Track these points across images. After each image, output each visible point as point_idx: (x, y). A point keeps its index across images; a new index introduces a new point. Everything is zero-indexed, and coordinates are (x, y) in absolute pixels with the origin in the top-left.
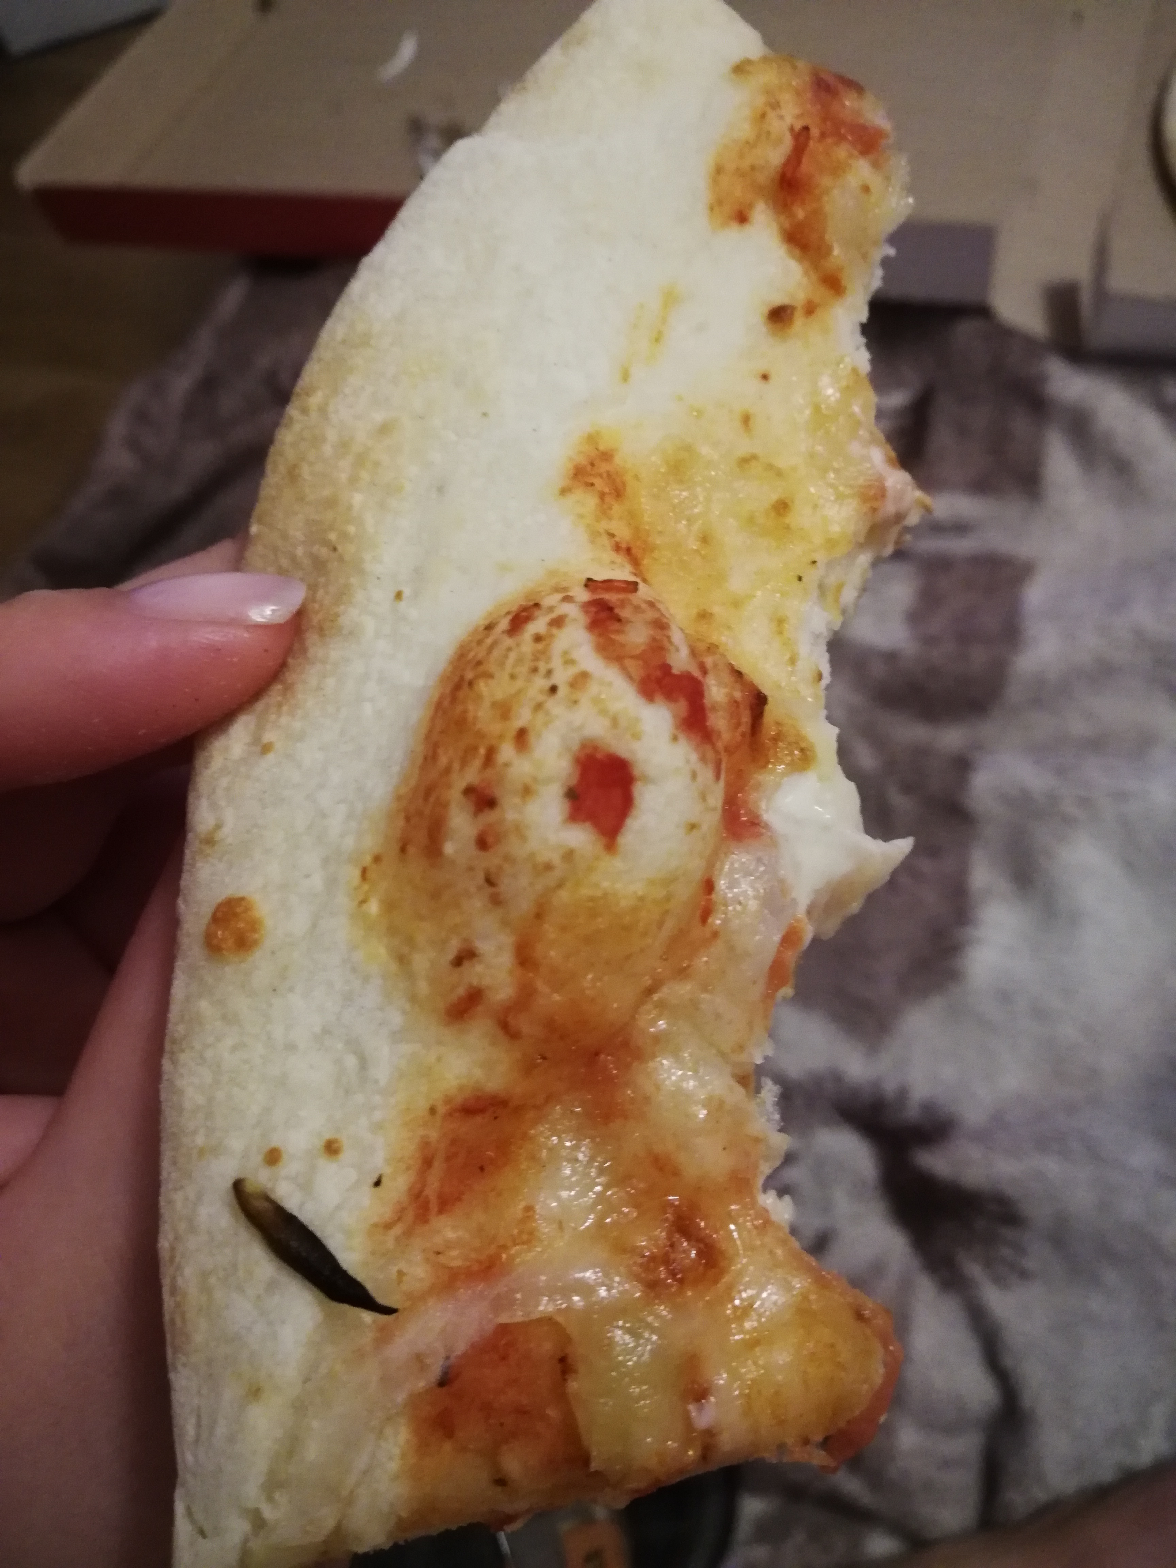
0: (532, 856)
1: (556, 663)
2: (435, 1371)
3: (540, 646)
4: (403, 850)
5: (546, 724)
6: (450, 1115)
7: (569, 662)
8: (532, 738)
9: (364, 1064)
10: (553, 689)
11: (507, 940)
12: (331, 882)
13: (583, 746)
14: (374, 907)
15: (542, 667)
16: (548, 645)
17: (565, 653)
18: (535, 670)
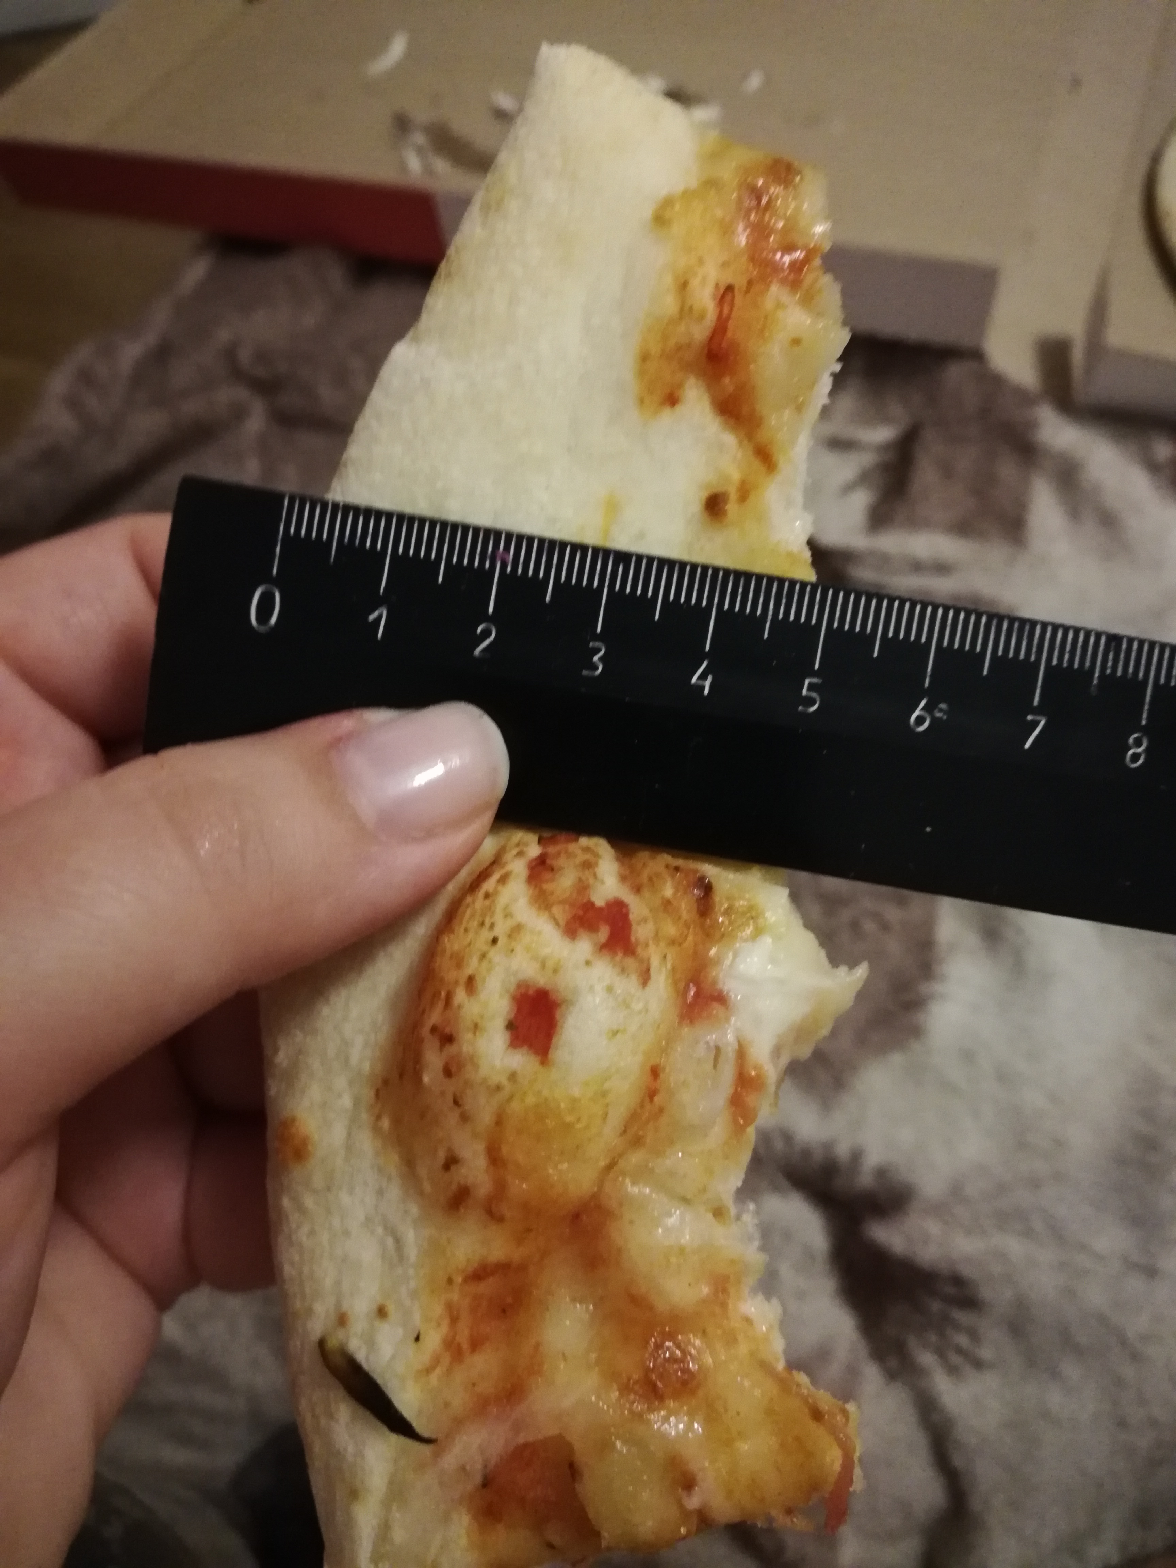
0: (485, 1080)
1: (498, 917)
2: (478, 1479)
3: (487, 903)
4: (401, 1075)
5: (489, 970)
6: (466, 1280)
7: (508, 915)
8: (478, 983)
9: (398, 1241)
10: (495, 941)
11: (480, 1147)
12: (356, 1102)
13: (519, 986)
14: (386, 1123)
15: (488, 922)
16: (494, 901)
17: (506, 908)
18: (482, 924)
